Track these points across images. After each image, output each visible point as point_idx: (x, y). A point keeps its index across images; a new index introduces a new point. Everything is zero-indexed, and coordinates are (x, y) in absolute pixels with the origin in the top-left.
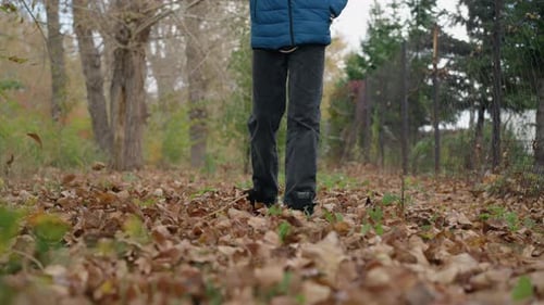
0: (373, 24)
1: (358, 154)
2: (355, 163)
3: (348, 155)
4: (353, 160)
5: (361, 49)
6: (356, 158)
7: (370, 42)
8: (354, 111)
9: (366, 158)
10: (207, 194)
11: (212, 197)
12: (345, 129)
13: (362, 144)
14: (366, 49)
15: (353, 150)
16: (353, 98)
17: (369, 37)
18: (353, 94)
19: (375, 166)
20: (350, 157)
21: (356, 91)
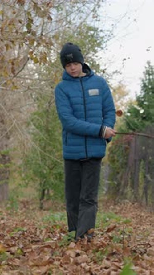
0: (147, 82)
1: (130, 193)
2: (127, 201)
3: (122, 194)
4: (126, 198)
5: (137, 103)
6: (128, 197)
7: (144, 97)
8: (127, 159)
9: (136, 198)
10: (20, 232)
11: (23, 234)
12: (121, 173)
13: (133, 187)
14: (140, 104)
15: (126, 191)
16: (126, 149)
17: (143, 94)
18: (126, 146)
19: (141, 205)
20: (124, 196)
21: (129, 143)
